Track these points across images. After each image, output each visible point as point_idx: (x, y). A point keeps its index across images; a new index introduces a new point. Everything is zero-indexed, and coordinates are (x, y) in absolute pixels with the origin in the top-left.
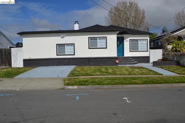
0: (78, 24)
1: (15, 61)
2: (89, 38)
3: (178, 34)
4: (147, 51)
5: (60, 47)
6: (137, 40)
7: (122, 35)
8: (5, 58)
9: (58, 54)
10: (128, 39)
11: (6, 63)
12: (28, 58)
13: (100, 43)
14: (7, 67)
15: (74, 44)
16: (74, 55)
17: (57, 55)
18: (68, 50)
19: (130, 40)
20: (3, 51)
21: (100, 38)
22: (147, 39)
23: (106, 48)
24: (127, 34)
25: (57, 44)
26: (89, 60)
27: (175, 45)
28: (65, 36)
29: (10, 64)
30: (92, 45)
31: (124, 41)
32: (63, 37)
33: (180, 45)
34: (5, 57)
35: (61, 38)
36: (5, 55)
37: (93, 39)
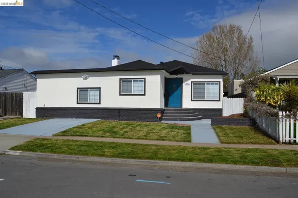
0: (118, 59)
1: (27, 110)
2: (120, 79)
3: (271, 74)
4: (219, 100)
5: (82, 92)
6: (203, 83)
7: (176, 74)
8: (16, 105)
9: (80, 101)
10: (189, 82)
11: (16, 112)
12: (41, 106)
13: (136, 87)
14: (17, 116)
15: (100, 88)
16: (100, 103)
17: (78, 103)
18: (92, 96)
19: (192, 82)
20: (14, 95)
21: (136, 80)
22: (220, 82)
23: (144, 95)
24: (187, 73)
25: (78, 88)
26: (119, 112)
27: (258, 91)
28: (89, 77)
29: (21, 114)
30: (125, 90)
31: (183, 84)
32: (86, 79)
33: (266, 92)
34: (16, 103)
35: (84, 79)
36: (16, 101)
37: (126, 81)
